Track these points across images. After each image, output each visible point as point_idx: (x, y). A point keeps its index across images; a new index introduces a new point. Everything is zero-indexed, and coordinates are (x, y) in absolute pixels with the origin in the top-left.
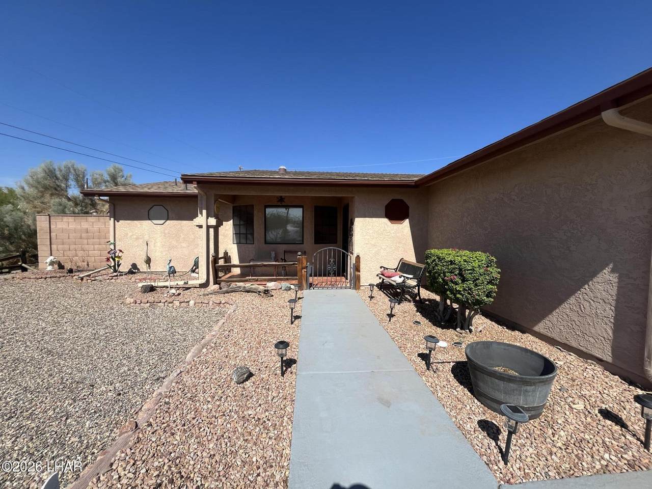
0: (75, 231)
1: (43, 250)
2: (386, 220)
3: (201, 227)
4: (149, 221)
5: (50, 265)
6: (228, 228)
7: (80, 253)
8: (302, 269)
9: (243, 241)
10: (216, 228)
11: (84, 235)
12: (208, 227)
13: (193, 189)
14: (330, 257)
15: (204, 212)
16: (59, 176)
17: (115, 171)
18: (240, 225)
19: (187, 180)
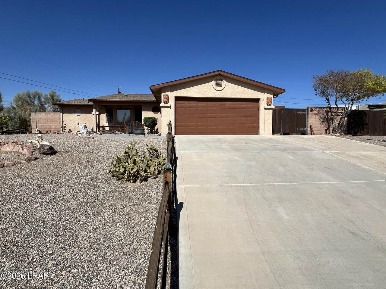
0: (45, 119)
1: (33, 126)
2: (152, 112)
3: (94, 115)
4: (74, 114)
5: (37, 131)
6: (103, 117)
7: (48, 127)
8: (125, 127)
9: (110, 122)
10: (99, 115)
11: (49, 120)
12: (96, 115)
13: (91, 103)
14: (134, 124)
15: (95, 109)
16: (32, 97)
17: (53, 93)
18: (108, 116)
19: (89, 100)
